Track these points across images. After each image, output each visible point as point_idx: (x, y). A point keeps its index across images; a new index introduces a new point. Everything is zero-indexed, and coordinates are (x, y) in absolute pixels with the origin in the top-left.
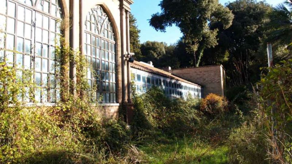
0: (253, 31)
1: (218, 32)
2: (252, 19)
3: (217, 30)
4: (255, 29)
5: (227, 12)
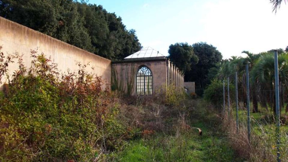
1: (191, 64)
4: (207, 62)
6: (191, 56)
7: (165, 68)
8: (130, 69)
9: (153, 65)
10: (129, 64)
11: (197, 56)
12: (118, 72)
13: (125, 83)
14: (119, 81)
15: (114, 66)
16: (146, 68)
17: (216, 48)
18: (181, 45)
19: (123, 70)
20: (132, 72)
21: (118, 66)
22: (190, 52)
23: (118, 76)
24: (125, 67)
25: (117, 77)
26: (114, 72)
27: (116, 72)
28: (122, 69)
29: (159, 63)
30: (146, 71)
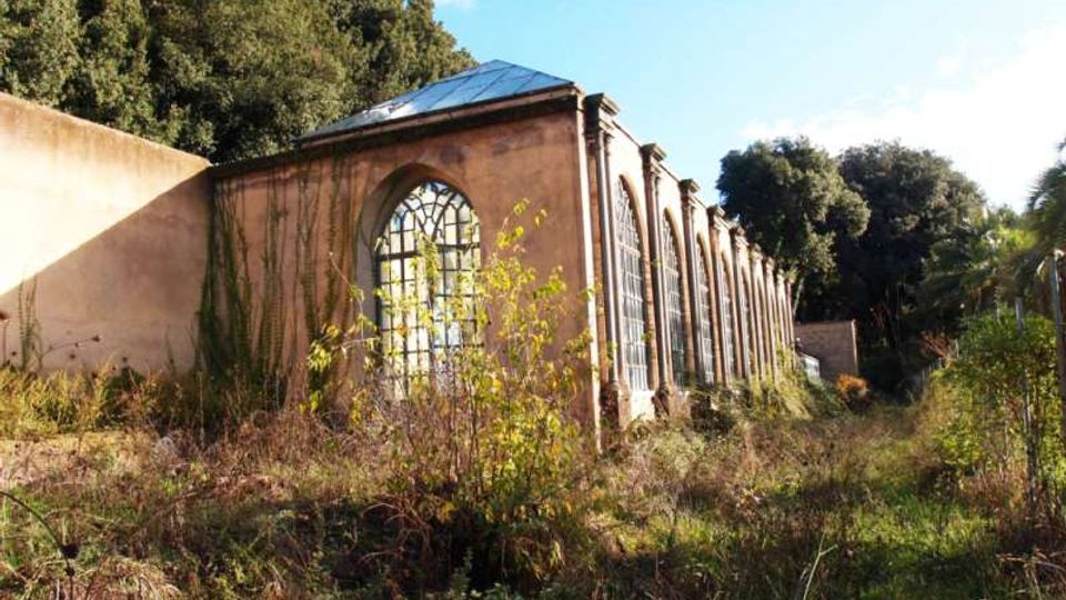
0: (908, 228)
1: (834, 239)
2: (905, 200)
3: (833, 234)
4: (913, 225)
5: (856, 206)
6: (829, 195)
7: (576, 167)
8: (324, 207)
9: (479, 161)
10: (315, 167)
11: (858, 199)
12: (246, 233)
13: (296, 313)
14: (255, 300)
15: (230, 193)
16: (441, 187)
17: (951, 162)
18: (780, 150)
19: (281, 220)
20: (338, 225)
21: (249, 193)
22: (823, 177)
23: (252, 268)
24: (293, 192)
25: (241, 273)
26: (227, 237)
27: (236, 237)
28: (276, 214)
29: (529, 138)
30: (442, 214)
